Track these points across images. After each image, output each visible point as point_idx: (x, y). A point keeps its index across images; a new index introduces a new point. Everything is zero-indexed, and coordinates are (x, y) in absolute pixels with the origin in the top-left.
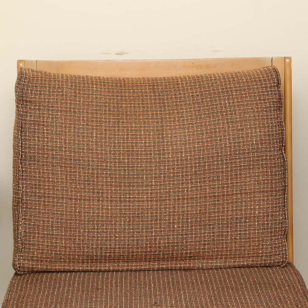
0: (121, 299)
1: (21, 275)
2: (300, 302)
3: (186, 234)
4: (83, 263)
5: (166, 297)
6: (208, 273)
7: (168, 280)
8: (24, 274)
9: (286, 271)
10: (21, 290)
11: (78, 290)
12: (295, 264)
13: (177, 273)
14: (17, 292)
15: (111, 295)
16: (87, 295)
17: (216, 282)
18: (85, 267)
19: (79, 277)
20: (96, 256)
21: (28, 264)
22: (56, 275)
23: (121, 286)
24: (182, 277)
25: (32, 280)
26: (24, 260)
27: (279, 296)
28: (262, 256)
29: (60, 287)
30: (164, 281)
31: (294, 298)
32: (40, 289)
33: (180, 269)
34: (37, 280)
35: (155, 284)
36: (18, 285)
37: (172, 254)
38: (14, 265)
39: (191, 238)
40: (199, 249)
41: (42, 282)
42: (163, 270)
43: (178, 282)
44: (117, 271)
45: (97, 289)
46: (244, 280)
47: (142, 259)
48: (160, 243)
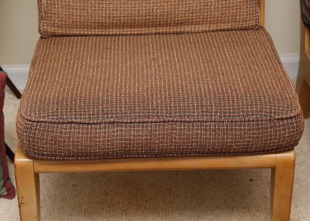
0: (126, 57)
1: (45, 38)
2: (269, 56)
3: (178, 5)
4: (95, 28)
5: (162, 54)
6: (196, 36)
7: (163, 41)
8: (48, 37)
9: (258, 33)
10: (46, 50)
11: (92, 49)
12: (266, 27)
13: (171, 36)
14: (43, 51)
15: (118, 53)
16: (99, 53)
17: (202, 42)
18: (97, 32)
19: (92, 40)
20: (106, 23)
21: (51, 29)
22: (74, 38)
23: (126, 46)
24: (174, 39)
25: (55, 42)
26: (48, 26)
27: (252, 52)
28: (239, 21)
29: (77, 47)
30: (160, 42)
31: (264, 53)
32: (61, 49)
33: (173, 33)
34: (59, 42)
35: (153, 45)
36: (43, 46)
37: (167, 21)
38: (40, 30)
39: (182, 7)
40: (188, 16)
41: (62, 43)
42: (159, 34)
43: (171, 43)
44: (123, 35)
45: (107, 49)
46: (224, 40)
47: (142, 25)
48: (156, 12)
